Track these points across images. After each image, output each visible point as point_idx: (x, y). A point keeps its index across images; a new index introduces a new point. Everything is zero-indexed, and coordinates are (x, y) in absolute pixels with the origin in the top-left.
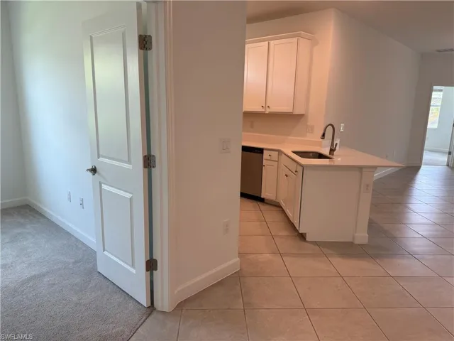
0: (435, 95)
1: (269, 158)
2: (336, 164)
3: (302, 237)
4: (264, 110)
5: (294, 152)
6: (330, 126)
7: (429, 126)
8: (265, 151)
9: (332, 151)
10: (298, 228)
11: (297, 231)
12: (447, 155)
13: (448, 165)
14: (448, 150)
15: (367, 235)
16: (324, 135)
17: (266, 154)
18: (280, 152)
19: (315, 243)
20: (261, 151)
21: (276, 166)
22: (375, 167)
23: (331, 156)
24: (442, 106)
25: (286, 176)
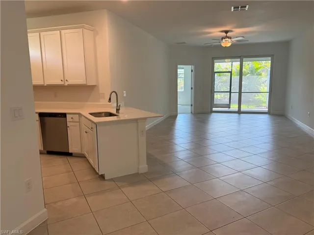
0: (179, 71)
1: (71, 120)
2: (121, 119)
3: (102, 177)
4: (63, 83)
5: (91, 114)
6: (114, 93)
7: (178, 90)
8: (67, 115)
9: (118, 110)
10: (98, 172)
11: (98, 174)
12: (190, 107)
13: (191, 113)
14: (190, 104)
15: (147, 166)
16: (110, 99)
17: (69, 117)
18: (79, 114)
19: (112, 180)
20: (64, 115)
21: (78, 126)
22: (145, 119)
23: (117, 114)
24: (184, 77)
25: (86, 132)
